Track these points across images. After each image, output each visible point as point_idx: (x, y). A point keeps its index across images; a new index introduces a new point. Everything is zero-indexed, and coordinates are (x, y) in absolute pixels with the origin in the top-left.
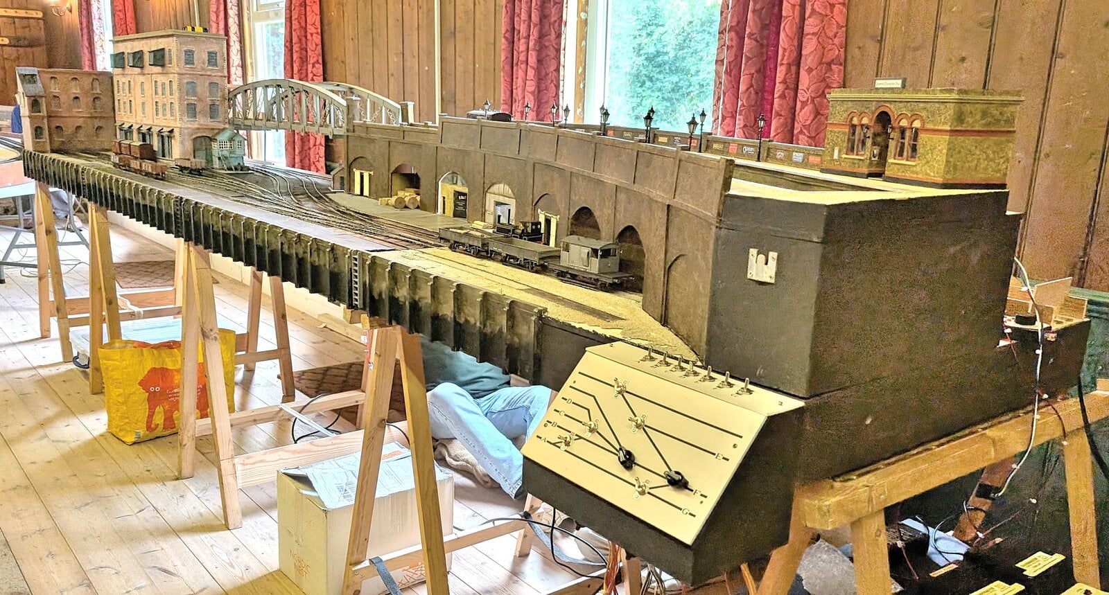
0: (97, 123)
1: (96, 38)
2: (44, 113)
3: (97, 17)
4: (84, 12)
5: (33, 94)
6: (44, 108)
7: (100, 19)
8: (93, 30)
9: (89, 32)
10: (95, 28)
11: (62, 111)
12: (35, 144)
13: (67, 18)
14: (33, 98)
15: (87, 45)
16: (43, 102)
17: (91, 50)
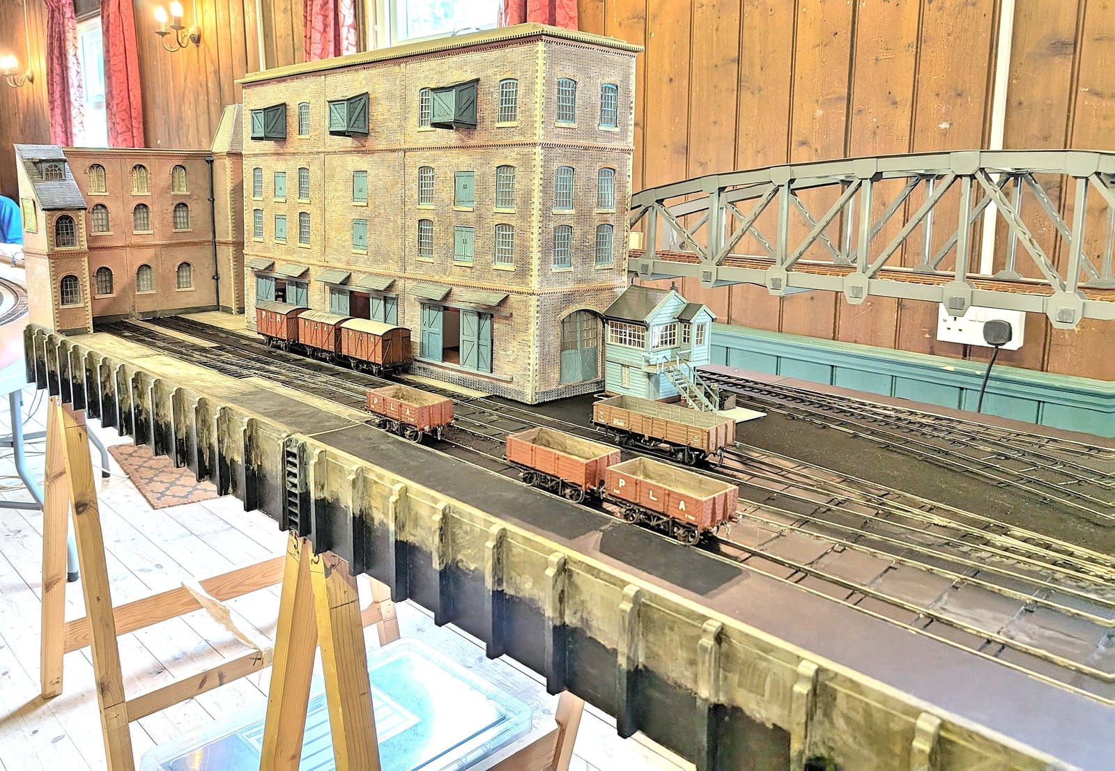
0: (182, 256)
1: (74, 112)
2: (82, 244)
3: (76, 84)
4: (57, 79)
5: (59, 203)
6: (83, 233)
7: (79, 86)
8: (69, 102)
9: (63, 105)
10: (72, 99)
11: (113, 236)
12: (60, 315)
13: (25, 91)
14: (59, 214)
15: (61, 122)
16: (81, 219)
17: (66, 130)
